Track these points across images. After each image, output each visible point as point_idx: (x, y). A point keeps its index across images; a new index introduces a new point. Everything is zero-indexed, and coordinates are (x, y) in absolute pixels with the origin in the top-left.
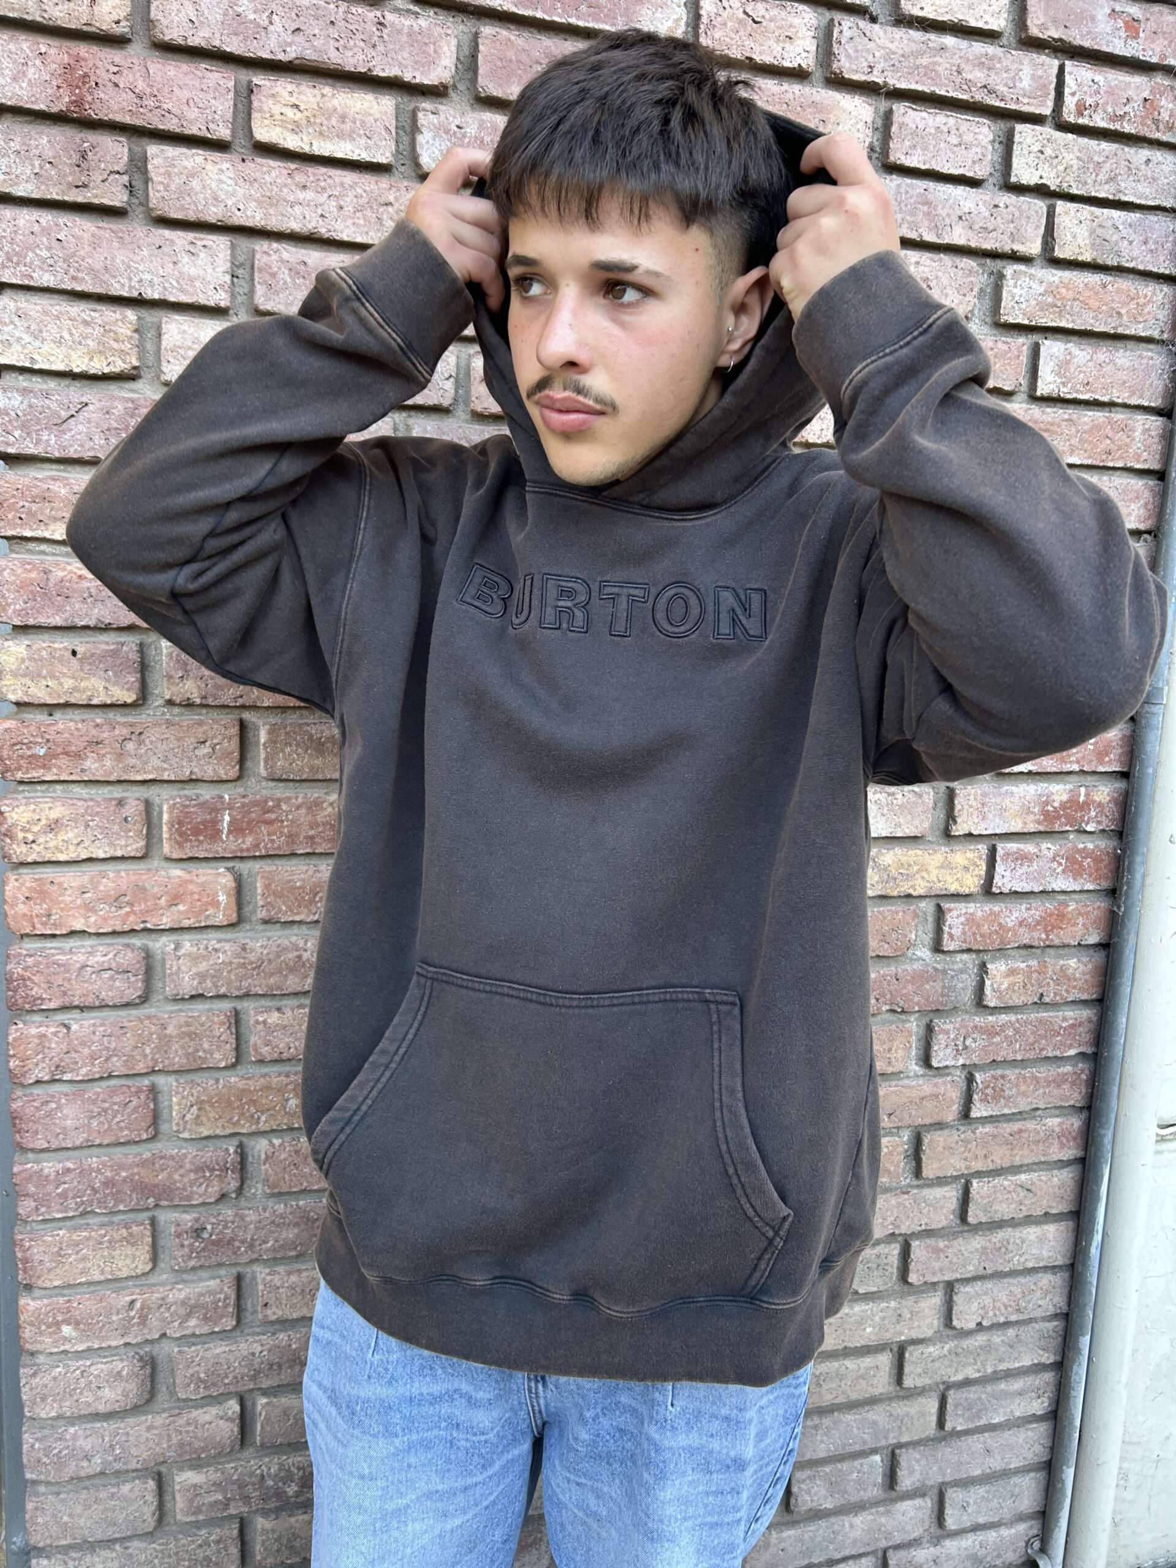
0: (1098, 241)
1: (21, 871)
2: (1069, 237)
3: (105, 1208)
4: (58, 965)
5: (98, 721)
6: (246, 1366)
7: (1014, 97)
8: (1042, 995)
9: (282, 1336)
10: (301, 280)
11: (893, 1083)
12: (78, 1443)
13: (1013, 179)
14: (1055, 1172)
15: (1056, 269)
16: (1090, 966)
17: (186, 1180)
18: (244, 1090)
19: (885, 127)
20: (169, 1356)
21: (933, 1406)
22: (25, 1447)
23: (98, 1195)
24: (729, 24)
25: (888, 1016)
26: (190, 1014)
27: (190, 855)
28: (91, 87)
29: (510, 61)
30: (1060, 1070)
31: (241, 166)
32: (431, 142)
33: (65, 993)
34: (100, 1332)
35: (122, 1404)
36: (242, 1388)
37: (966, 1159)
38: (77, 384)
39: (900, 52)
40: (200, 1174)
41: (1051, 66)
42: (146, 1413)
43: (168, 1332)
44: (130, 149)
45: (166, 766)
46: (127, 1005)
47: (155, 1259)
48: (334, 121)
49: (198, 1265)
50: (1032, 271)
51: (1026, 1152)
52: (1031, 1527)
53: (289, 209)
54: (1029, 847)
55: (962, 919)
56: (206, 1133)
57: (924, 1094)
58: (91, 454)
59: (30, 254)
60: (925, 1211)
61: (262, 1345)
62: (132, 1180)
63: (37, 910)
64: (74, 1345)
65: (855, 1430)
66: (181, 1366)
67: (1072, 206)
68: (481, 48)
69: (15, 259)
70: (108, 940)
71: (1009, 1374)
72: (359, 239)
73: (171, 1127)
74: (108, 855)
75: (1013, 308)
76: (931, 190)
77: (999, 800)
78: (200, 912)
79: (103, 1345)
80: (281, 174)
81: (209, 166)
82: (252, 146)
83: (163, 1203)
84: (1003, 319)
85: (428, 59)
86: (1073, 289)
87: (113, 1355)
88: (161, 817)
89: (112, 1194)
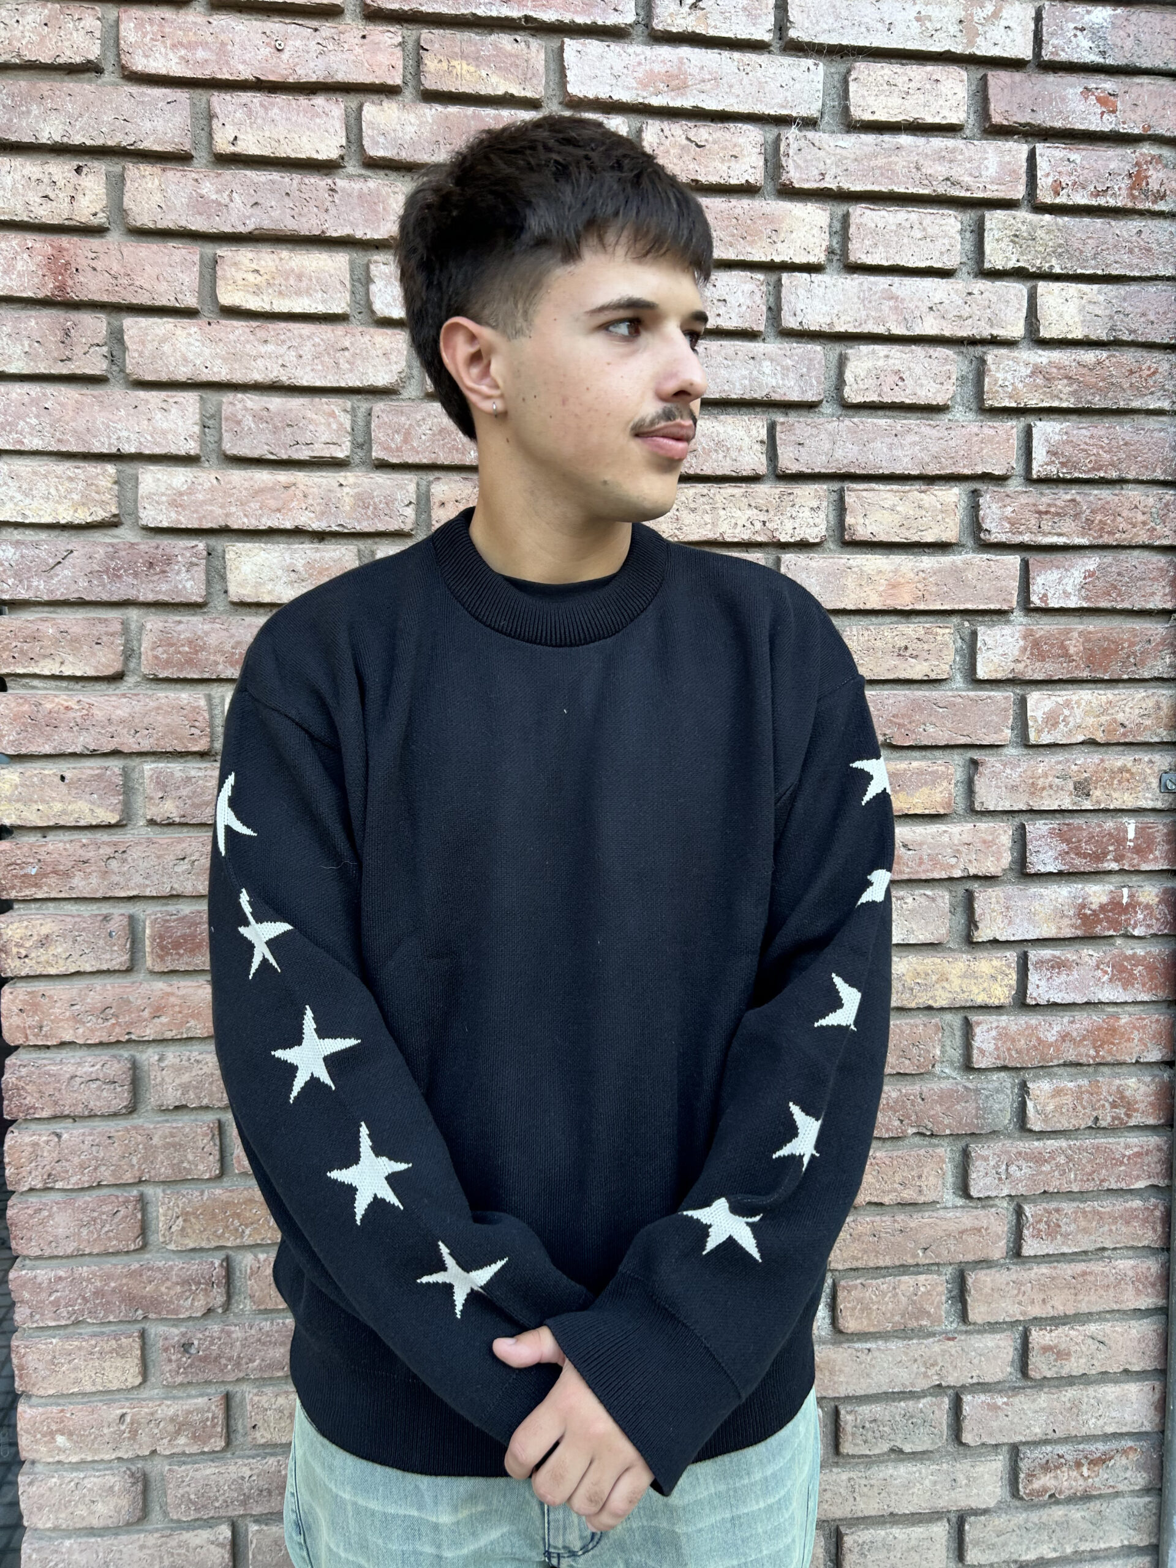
0: (1088, 317)
1: (16, 984)
2: (1055, 316)
3: (96, 1318)
4: (50, 1075)
5: (84, 841)
6: (236, 1490)
7: (981, 186)
8: (1097, 1119)
9: (271, 1461)
10: (265, 425)
11: (927, 1214)
12: (74, 1558)
14: (1133, 1323)
15: (1043, 350)
16: (1153, 1087)
17: (172, 1293)
18: (228, 1203)
19: (842, 230)
20: (162, 1474)
22: (23, 1557)
23: (89, 1305)
24: (672, 151)
25: (917, 1139)
26: (174, 1125)
27: (172, 968)
28: (72, 273)
30: (1128, 1205)
31: (207, 329)
32: (383, 289)
33: (56, 1103)
34: (93, 1444)
35: (115, 1520)
36: (232, 1513)
37: (1020, 1303)
38: (66, 534)
39: (853, 156)
40: (187, 1287)
41: (1019, 151)
42: (139, 1532)
43: (158, 1449)
44: (109, 323)
45: (147, 882)
46: (115, 1115)
47: (145, 1372)
48: (292, 281)
49: (186, 1381)
50: (1016, 353)
51: (1093, 1298)
53: (252, 363)
54: (1067, 954)
55: (994, 1033)
56: (191, 1245)
57: (962, 1227)
58: (76, 595)
59: (22, 423)
60: (976, 1361)
61: (251, 1469)
62: (120, 1291)
63: (30, 1022)
64: (68, 1456)
66: (171, 1486)
67: (1056, 286)
69: (8, 428)
70: (97, 1051)
72: (318, 384)
73: (156, 1238)
74: (95, 969)
75: (997, 392)
76: (896, 285)
77: (1026, 904)
78: (182, 1024)
79: (96, 1458)
80: (244, 332)
81: (179, 331)
82: (217, 310)
83: (152, 1316)
84: (988, 403)
85: (377, 216)
86: (1064, 368)
87: (105, 1469)
88: (143, 932)
89: (103, 1304)
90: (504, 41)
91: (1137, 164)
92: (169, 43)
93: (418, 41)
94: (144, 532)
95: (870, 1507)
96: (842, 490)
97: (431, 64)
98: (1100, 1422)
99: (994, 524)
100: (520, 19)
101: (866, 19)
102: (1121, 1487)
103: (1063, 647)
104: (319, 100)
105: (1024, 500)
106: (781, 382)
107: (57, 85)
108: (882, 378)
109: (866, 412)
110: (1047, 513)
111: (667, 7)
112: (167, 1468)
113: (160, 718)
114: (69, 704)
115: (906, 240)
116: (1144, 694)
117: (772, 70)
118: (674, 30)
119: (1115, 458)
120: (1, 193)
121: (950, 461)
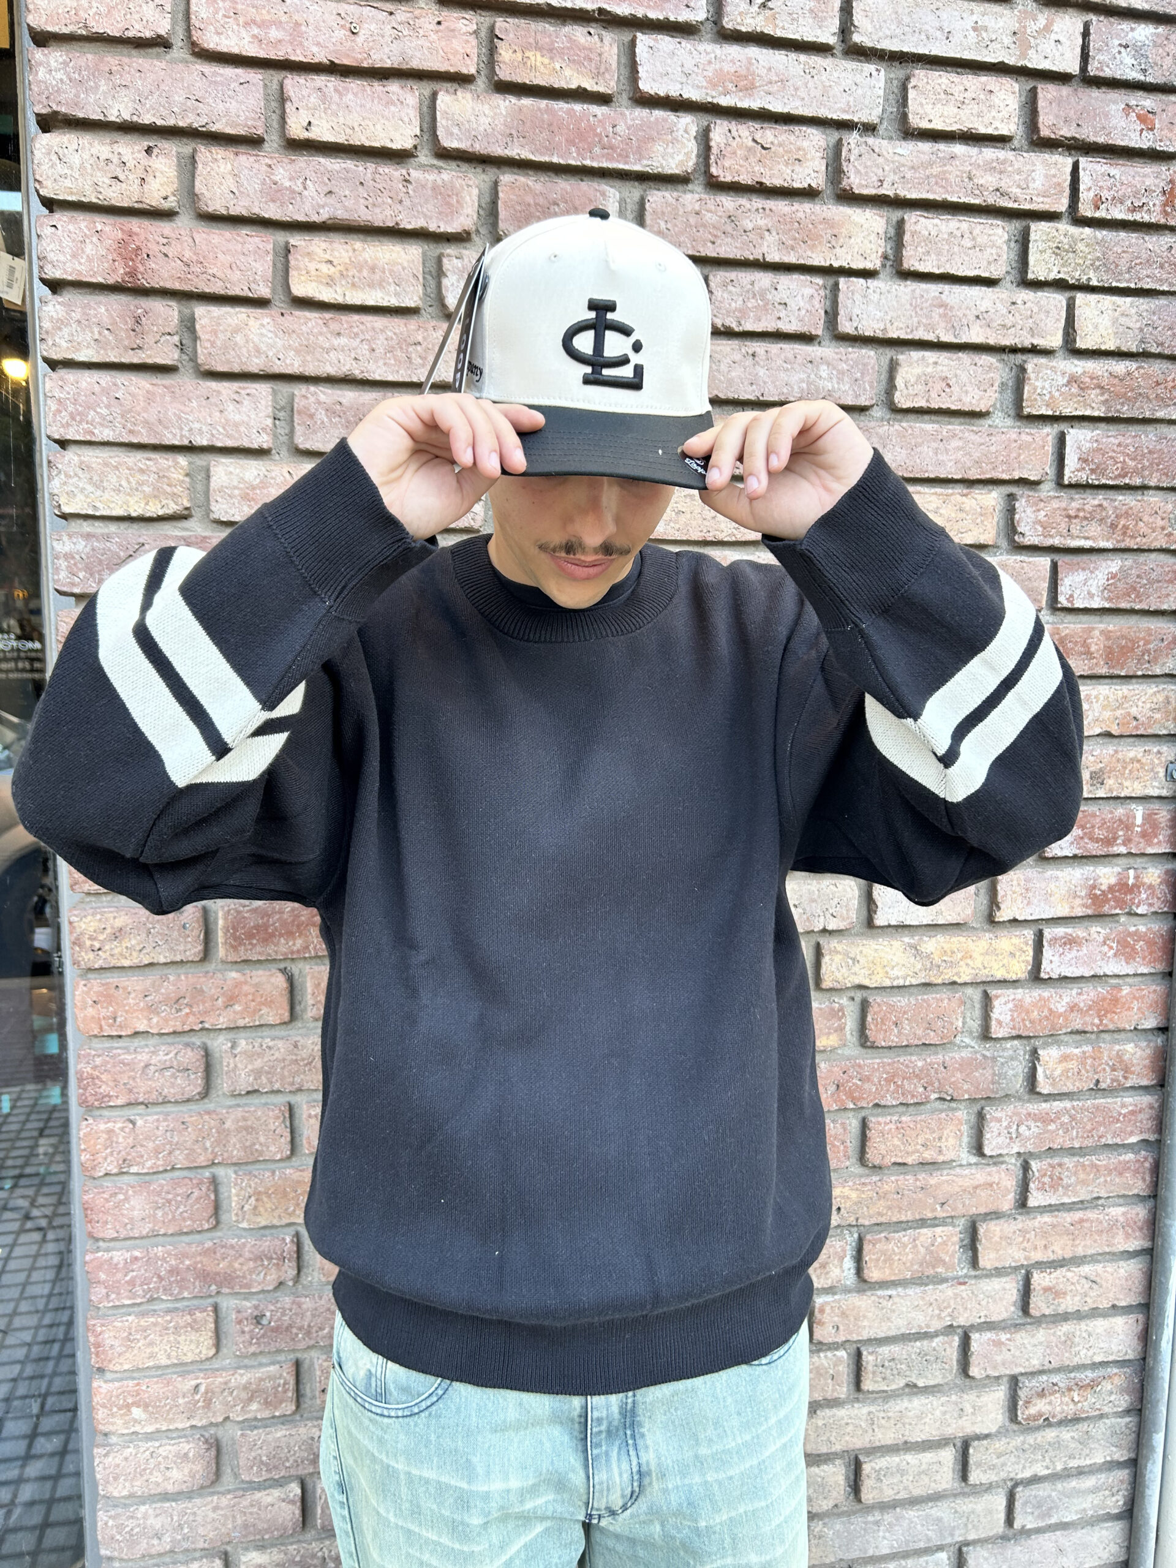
0: (1121, 330)
1: (90, 976)
2: (1090, 328)
3: (171, 1295)
4: (124, 1064)
6: (306, 1450)
7: (1028, 198)
8: (1098, 1081)
10: (337, 419)
11: (945, 1172)
12: (149, 1522)
13: (1030, 276)
14: (1122, 1263)
15: (1079, 359)
16: (1148, 1051)
17: (245, 1268)
18: (298, 1182)
19: (898, 236)
20: (233, 1439)
21: (1001, 1502)
22: (99, 1524)
23: (163, 1283)
24: (739, 152)
25: (938, 1104)
26: (247, 1109)
27: (245, 958)
28: (143, 258)
29: (529, 205)
30: (1121, 1158)
31: (280, 319)
32: (456, 284)
33: (130, 1091)
34: (168, 1415)
35: (189, 1485)
36: (301, 1472)
37: (1024, 1250)
38: (135, 526)
39: (910, 164)
40: (259, 1263)
41: (1065, 164)
42: (213, 1494)
43: (231, 1415)
44: (180, 311)
46: (188, 1101)
47: (218, 1345)
48: (365, 273)
49: (258, 1351)
50: (1054, 363)
51: (1088, 1242)
53: (326, 355)
54: (1078, 931)
55: (1011, 1005)
56: (263, 1223)
57: (976, 1183)
59: (92, 413)
60: (984, 1303)
62: (195, 1269)
63: (104, 1013)
64: (143, 1427)
65: (919, 1527)
66: (244, 1449)
67: (1093, 298)
68: (501, 195)
69: (78, 418)
70: (170, 1039)
71: (1081, 1472)
72: (390, 378)
73: (229, 1217)
74: (168, 960)
75: (1036, 400)
76: (946, 293)
77: (1043, 885)
78: (255, 1012)
79: (171, 1427)
80: (317, 324)
81: (252, 322)
82: (287, 300)
83: (225, 1290)
84: (1026, 411)
85: (451, 209)
86: (1097, 378)
87: (180, 1437)
88: (216, 923)
89: (177, 1282)
90: (578, 33)
91: (1171, 182)
92: (241, 20)
93: (492, 29)
94: (215, 525)
95: (887, 1436)
97: (505, 54)
98: (1090, 1353)
100: (594, 11)
101: (926, 27)
102: (1106, 1410)
103: (1085, 644)
104: (394, 87)
105: (1055, 504)
106: (835, 386)
107: (126, 60)
108: (930, 384)
109: (912, 417)
110: (1076, 517)
111: (737, 5)
112: (239, 1433)
116: (1155, 689)
117: (836, 75)
118: (744, 29)
119: (1139, 466)
120: (69, 172)
121: (990, 466)
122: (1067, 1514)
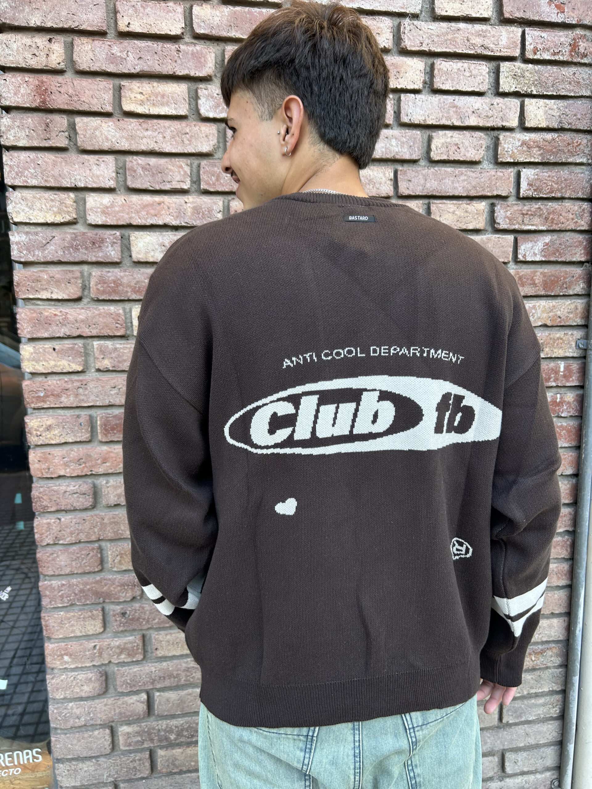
0: (549, 117)
1: (37, 449)
2: (533, 116)
3: (81, 602)
4: (54, 491)
5: (66, 379)
6: (148, 677)
7: (499, 50)
9: (165, 664)
10: (148, 172)
12: (74, 711)
13: (501, 90)
14: (556, 592)
15: (527, 133)
16: (568, 486)
17: (116, 590)
19: (431, 72)
20: (113, 672)
22: (51, 712)
23: (77, 597)
26: (114, 513)
27: (111, 440)
28: (49, 94)
31: (118, 123)
32: (205, 103)
33: (58, 504)
34: (81, 660)
35: (93, 693)
36: (146, 688)
38: (50, 228)
39: (436, 34)
40: (123, 587)
41: (517, 32)
42: (104, 698)
43: (112, 660)
44: (68, 120)
45: (97, 399)
46: (86, 509)
47: (105, 626)
48: (159, 98)
49: (124, 629)
50: (514, 135)
52: (553, 774)
53: (141, 141)
56: (124, 568)
58: (57, 259)
59: (27, 172)
61: (156, 668)
62: (92, 590)
63: (43, 466)
64: (70, 665)
66: (119, 677)
67: (534, 101)
69: (20, 175)
70: (76, 480)
71: (537, 695)
73: (108, 565)
74: (74, 441)
75: (504, 154)
76: (457, 100)
78: (117, 466)
79: (83, 666)
80: (136, 125)
81: (103, 125)
82: (122, 113)
83: (107, 601)
84: (500, 160)
85: (201, 64)
86: (537, 142)
87: (87, 670)
88: (97, 423)
89: (84, 596)
91: (574, 39)
94: (89, 227)
96: (429, 204)
98: (540, 636)
99: (501, 220)
102: (549, 665)
103: (532, 279)
104: (171, 4)
105: (516, 208)
106: (400, 150)
108: (449, 147)
109: (441, 165)
110: (527, 214)
112: (116, 669)
113: (101, 319)
114: (56, 313)
115: (462, 77)
116: (570, 302)
119: (560, 187)
120: (11, 53)
121: (481, 189)
122: (530, 716)
